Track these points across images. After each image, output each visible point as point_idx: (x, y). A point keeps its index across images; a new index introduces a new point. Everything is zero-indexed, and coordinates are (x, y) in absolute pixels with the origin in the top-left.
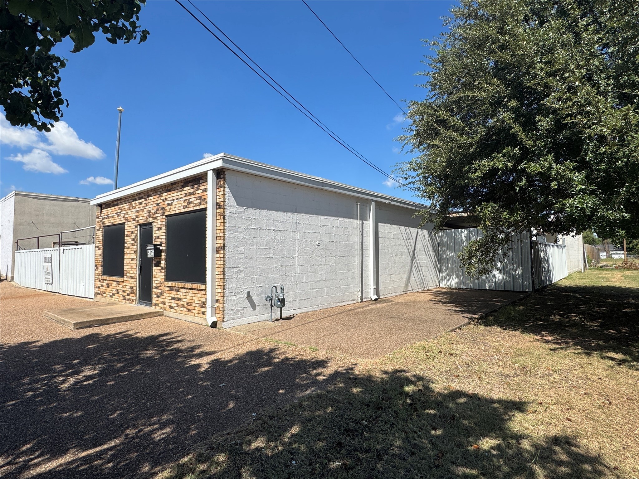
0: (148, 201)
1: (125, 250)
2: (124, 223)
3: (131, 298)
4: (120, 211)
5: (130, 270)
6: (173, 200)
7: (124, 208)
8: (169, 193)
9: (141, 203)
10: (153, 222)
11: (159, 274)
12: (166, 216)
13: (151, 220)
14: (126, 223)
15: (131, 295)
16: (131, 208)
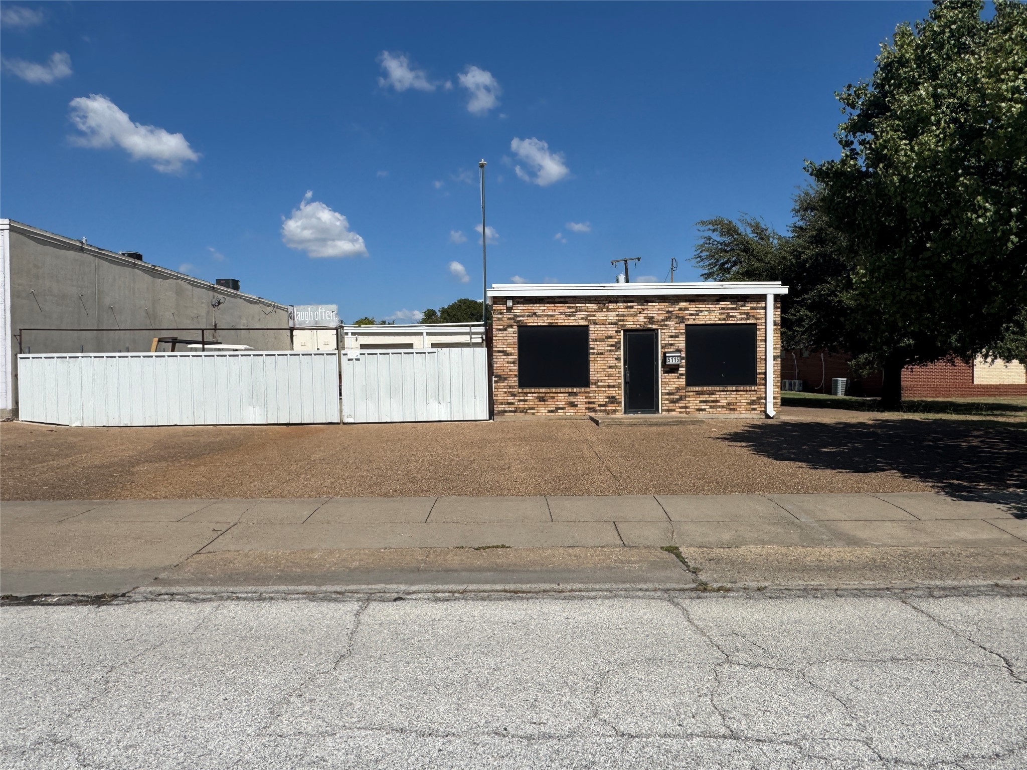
0: (646, 307)
1: (590, 356)
2: (587, 326)
3: (607, 408)
4: (574, 310)
5: (607, 378)
6: (701, 311)
7: (583, 308)
8: (691, 303)
9: (631, 307)
10: (658, 330)
11: (675, 380)
12: (686, 325)
13: (654, 327)
14: (590, 326)
15: (609, 405)
16: (604, 310)
